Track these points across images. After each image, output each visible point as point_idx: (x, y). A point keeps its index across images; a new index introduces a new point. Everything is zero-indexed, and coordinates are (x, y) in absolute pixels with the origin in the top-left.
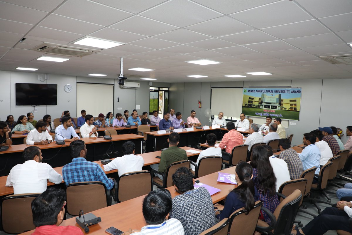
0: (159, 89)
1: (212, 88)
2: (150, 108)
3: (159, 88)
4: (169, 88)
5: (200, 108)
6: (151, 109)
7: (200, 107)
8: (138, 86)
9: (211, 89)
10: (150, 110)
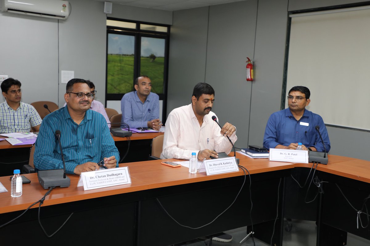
0: (138, 26)
1: (291, 16)
2: (109, 81)
3: (138, 23)
4: (169, 27)
5: (250, 82)
6: (112, 85)
7: (252, 80)
8: (64, 10)
9: (290, 20)
10: (109, 86)
